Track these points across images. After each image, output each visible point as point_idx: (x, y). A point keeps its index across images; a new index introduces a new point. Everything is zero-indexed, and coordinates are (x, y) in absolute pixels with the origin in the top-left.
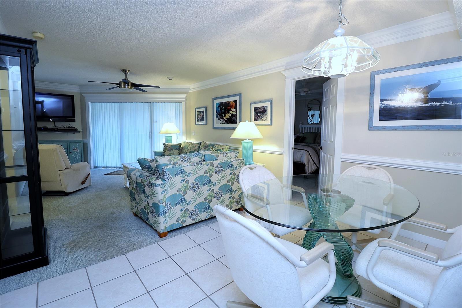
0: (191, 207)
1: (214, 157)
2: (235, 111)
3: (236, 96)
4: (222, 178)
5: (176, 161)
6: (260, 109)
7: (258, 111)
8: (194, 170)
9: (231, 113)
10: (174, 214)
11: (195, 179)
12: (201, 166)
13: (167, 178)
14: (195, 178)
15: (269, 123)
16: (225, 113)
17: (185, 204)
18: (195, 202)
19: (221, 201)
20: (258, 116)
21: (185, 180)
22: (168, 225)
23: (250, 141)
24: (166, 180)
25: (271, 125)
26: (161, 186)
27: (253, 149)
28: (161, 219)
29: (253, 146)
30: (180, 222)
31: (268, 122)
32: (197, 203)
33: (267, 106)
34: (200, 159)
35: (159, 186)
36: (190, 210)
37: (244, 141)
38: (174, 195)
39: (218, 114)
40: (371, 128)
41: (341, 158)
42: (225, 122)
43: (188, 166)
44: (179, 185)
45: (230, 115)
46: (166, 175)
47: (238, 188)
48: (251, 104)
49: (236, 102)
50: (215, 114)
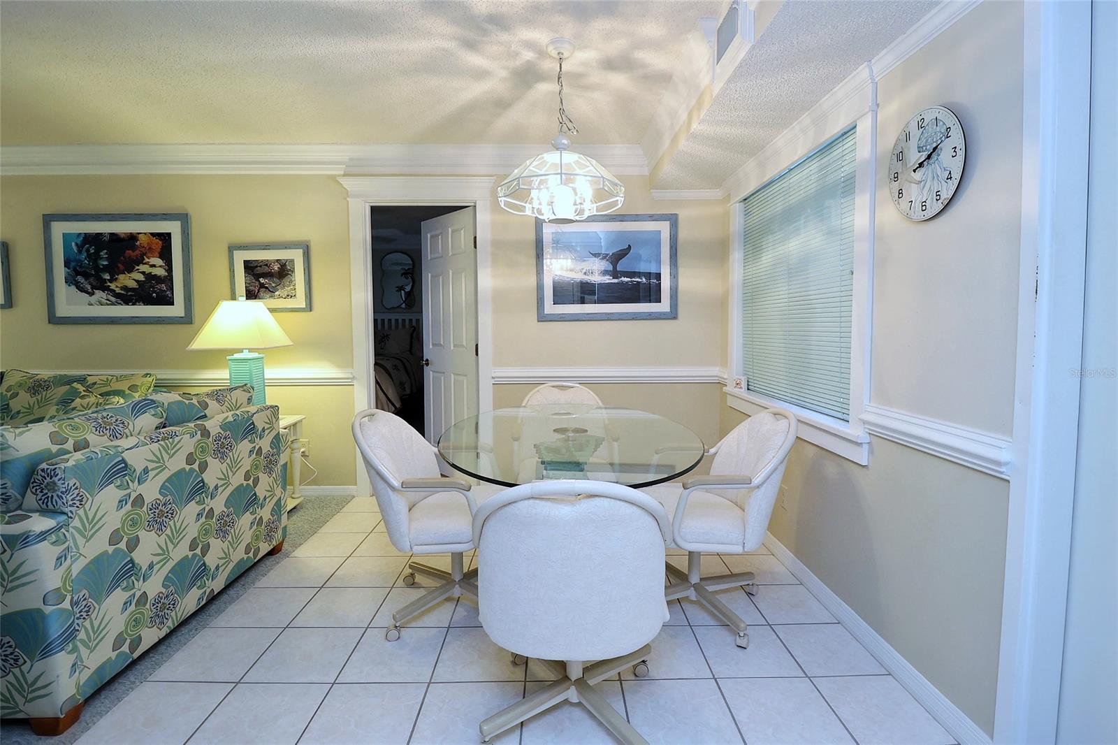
0: (153, 587)
1: (195, 411)
2: (160, 266)
3: (165, 220)
4: (231, 470)
5: (80, 436)
6: (266, 265)
7: (259, 270)
8: (158, 458)
9: (143, 273)
10: (103, 630)
11: (161, 489)
12: (177, 439)
13: (71, 503)
14: (161, 484)
15: (304, 306)
16: (114, 271)
17: (135, 582)
18: (164, 564)
19: (233, 541)
20: (262, 286)
21: (133, 496)
22: (85, 675)
23: (255, 355)
24: (66, 510)
25: (311, 311)
26: (54, 537)
27: (264, 379)
28: (61, 661)
29: (266, 371)
30: (125, 648)
31: (300, 302)
32: (170, 565)
33: (292, 261)
34: (157, 421)
35: (44, 539)
36: (151, 596)
37: (236, 356)
38: (98, 561)
39: (75, 270)
40: (543, 318)
41: (493, 378)
42: (113, 299)
43: (136, 446)
44: (114, 520)
45: (141, 278)
46: (67, 491)
47: (268, 491)
48: (232, 249)
49: (166, 238)
50: (60, 271)
